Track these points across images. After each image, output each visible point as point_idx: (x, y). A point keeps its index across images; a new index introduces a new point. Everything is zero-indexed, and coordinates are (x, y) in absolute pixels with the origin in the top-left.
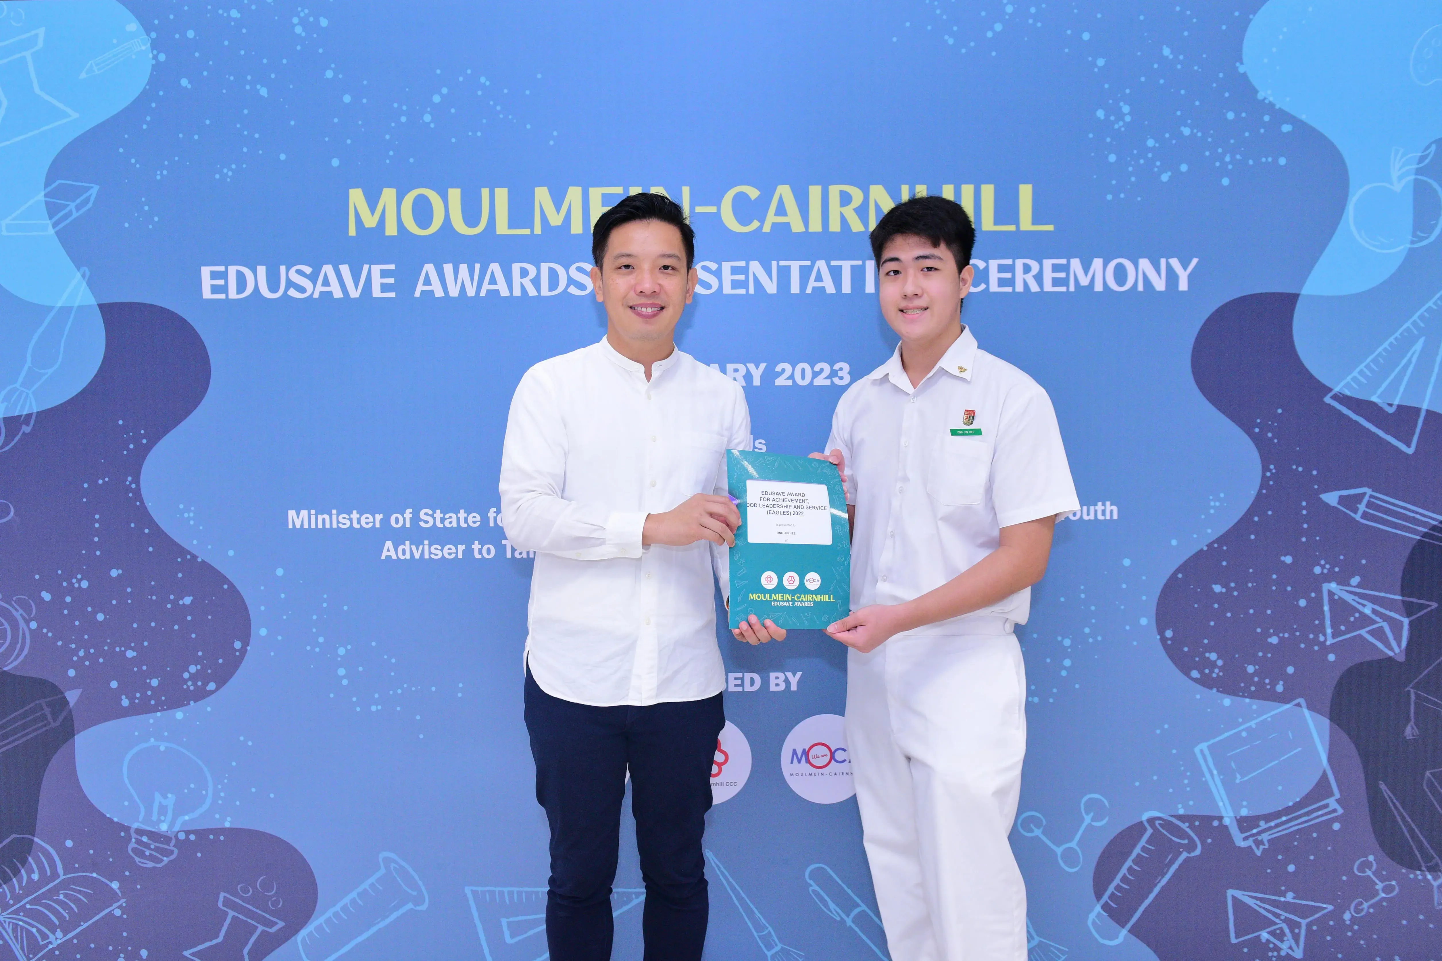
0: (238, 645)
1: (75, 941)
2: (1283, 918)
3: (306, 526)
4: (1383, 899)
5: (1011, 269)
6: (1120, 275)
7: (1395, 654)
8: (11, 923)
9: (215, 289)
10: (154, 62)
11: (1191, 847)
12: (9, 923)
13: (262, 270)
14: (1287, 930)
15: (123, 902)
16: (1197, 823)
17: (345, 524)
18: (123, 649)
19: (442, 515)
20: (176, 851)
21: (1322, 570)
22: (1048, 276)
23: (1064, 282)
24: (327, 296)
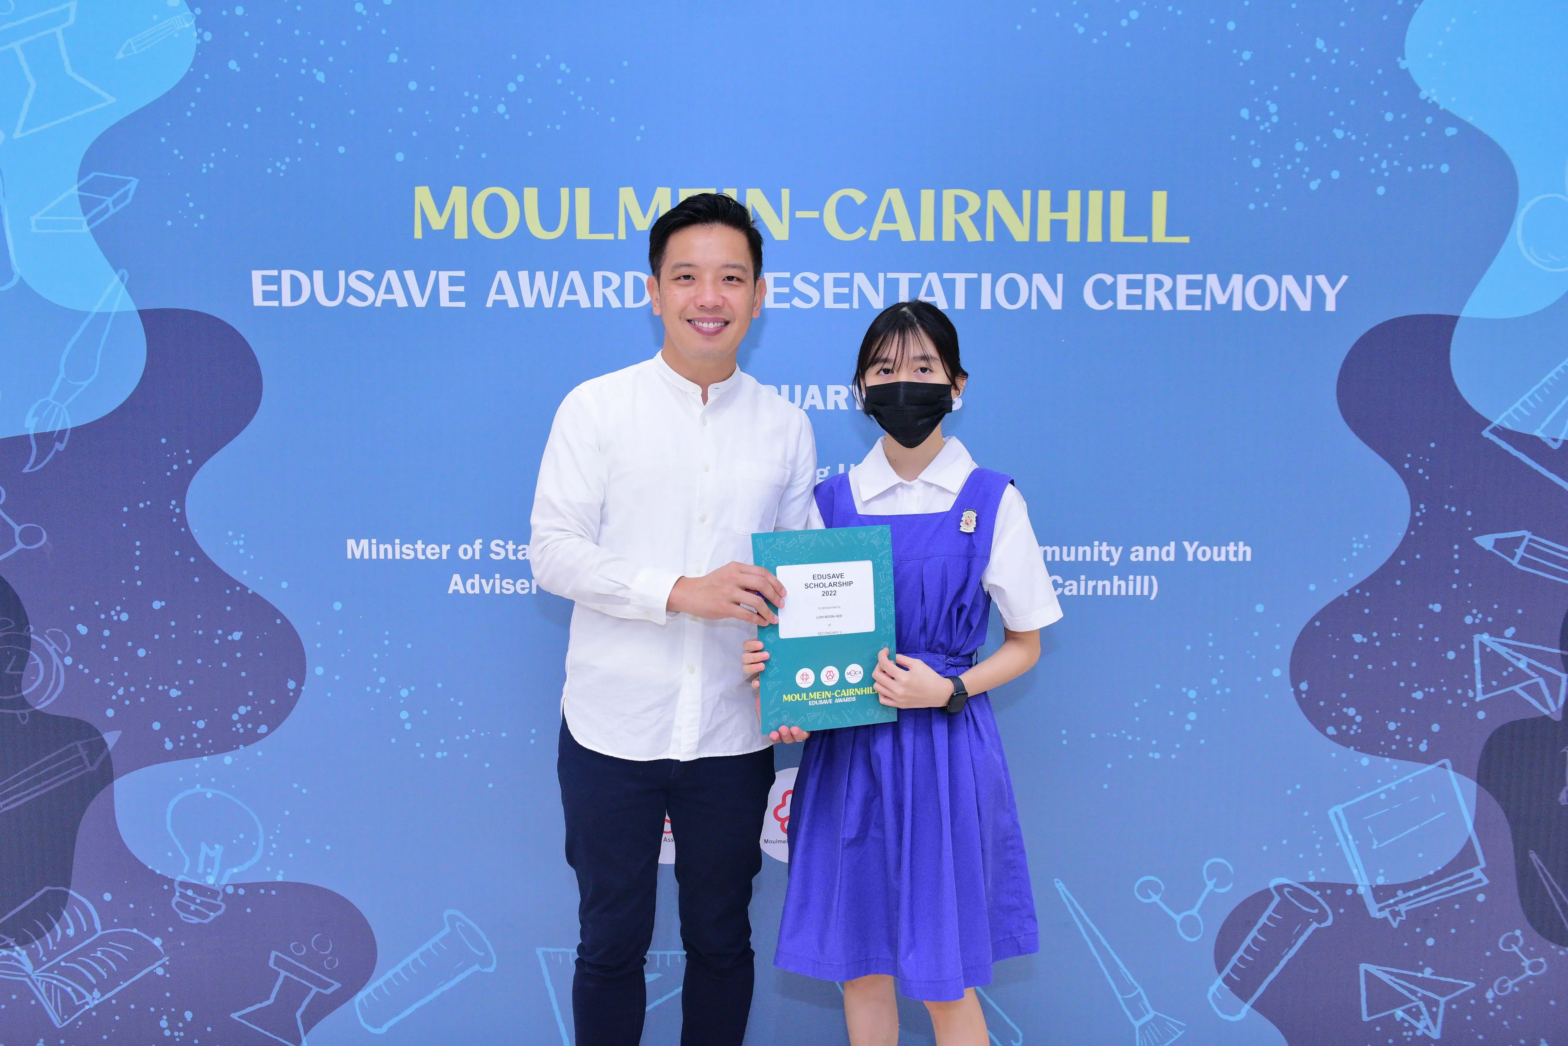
0: (292, 685)
1: (114, 1002)
2: (1419, 995)
3: (366, 556)
4: (1530, 978)
5: (1141, 284)
6: (1262, 293)
7: (1552, 713)
8: (44, 983)
9: (267, 296)
10: (199, 42)
11: (1321, 917)
12: (42, 981)
13: (318, 275)
14: (1424, 1009)
15: (166, 959)
16: (1329, 892)
17: (408, 555)
18: (166, 687)
19: (514, 547)
20: (224, 906)
21: (1474, 621)
22: (1182, 292)
23: (1200, 300)
24: (390, 304)
